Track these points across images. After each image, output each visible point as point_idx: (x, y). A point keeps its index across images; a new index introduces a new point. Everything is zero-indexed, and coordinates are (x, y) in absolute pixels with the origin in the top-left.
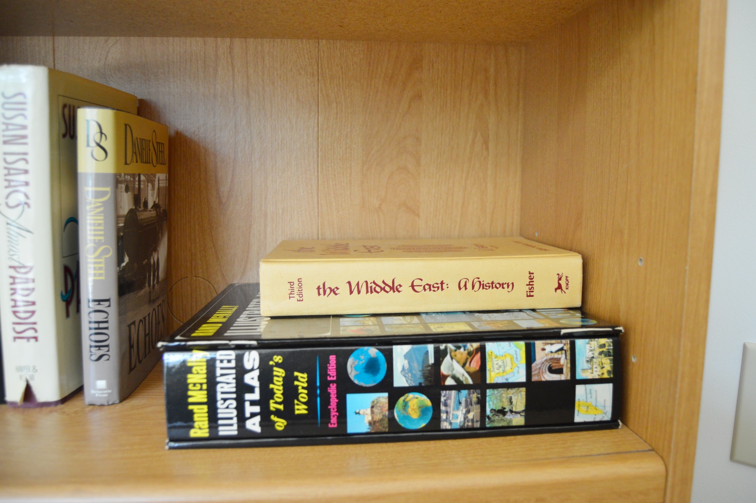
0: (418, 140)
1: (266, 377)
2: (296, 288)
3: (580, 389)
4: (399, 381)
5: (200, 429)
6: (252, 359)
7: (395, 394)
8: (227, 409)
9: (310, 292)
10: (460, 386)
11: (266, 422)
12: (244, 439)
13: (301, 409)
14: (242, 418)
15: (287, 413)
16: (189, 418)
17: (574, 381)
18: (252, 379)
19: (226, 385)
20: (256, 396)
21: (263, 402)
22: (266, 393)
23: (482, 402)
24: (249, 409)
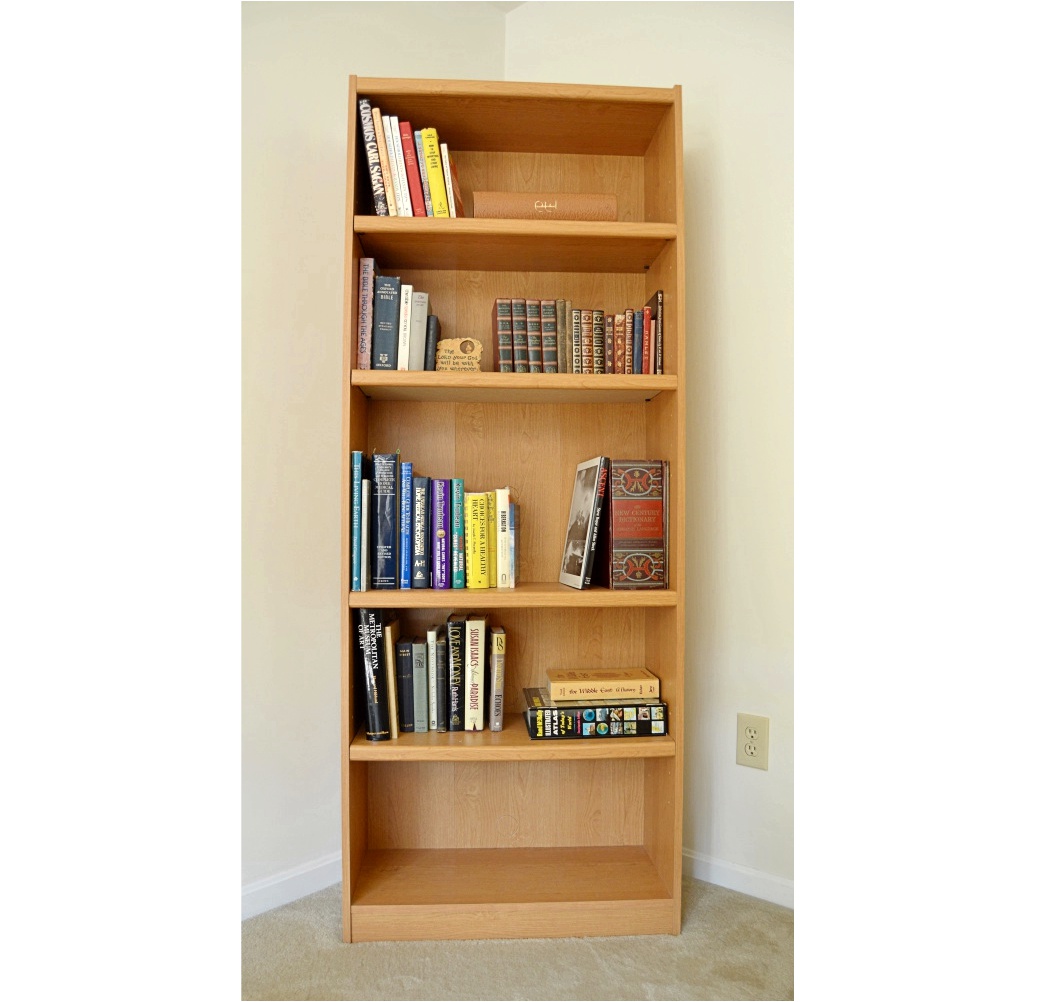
0: (602, 636)
1: (559, 718)
2: (562, 691)
3: (653, 723)
4: (598, 719)
5: (540, 734)
6: (555, 713)
7: (597, 723)
8: (548, 728)
9: (567, 693)
10: (616, 721)
11: (560, 732)
12: (553, 736)
13: (569, 728)
14: (552, 731)
15: (566, 729)
16: (537, 731)
17: (651, 720)
18: (555, 719)
19: (548, 720)
20: (556, 724)
21: (559, 726)
22: (560, 723)
23: (623, 726)
24: (555, 728)
